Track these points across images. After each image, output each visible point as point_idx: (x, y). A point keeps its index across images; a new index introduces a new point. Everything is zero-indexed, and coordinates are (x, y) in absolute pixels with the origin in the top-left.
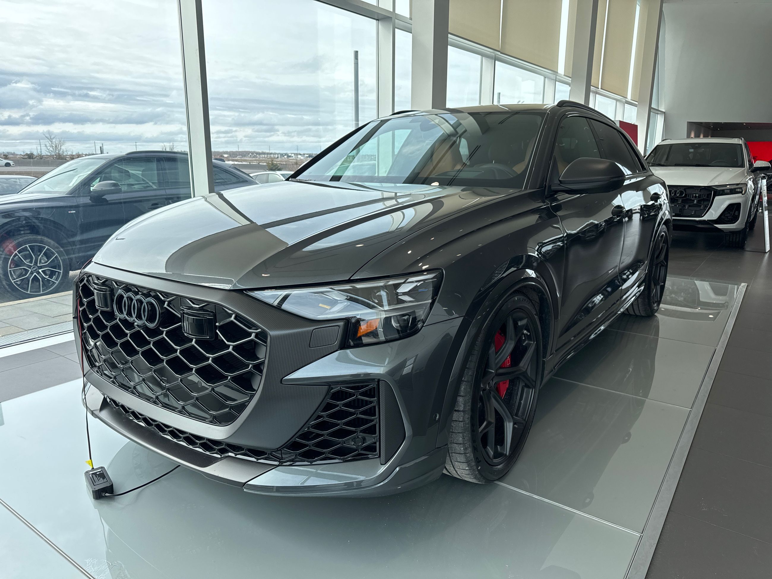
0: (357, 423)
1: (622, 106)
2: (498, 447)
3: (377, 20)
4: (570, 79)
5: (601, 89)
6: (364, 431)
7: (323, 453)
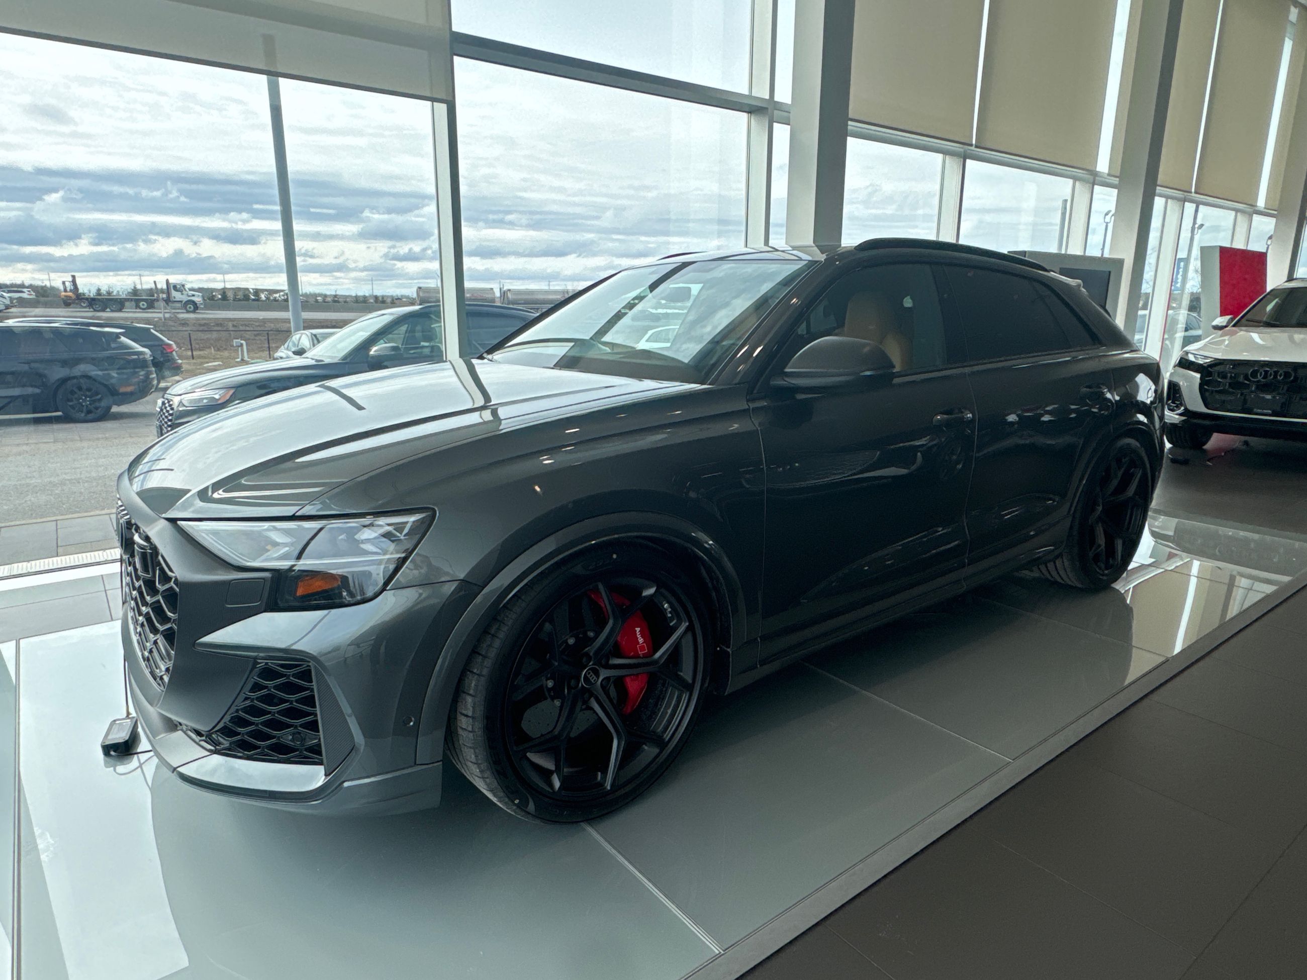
0: (293, 713)
1: (1247, 221)
2: (599, 773)
3: (748, 112)
4: (1118, 179)
5: (1196, 193)
6: (305, 726)
7: (256, 747)
